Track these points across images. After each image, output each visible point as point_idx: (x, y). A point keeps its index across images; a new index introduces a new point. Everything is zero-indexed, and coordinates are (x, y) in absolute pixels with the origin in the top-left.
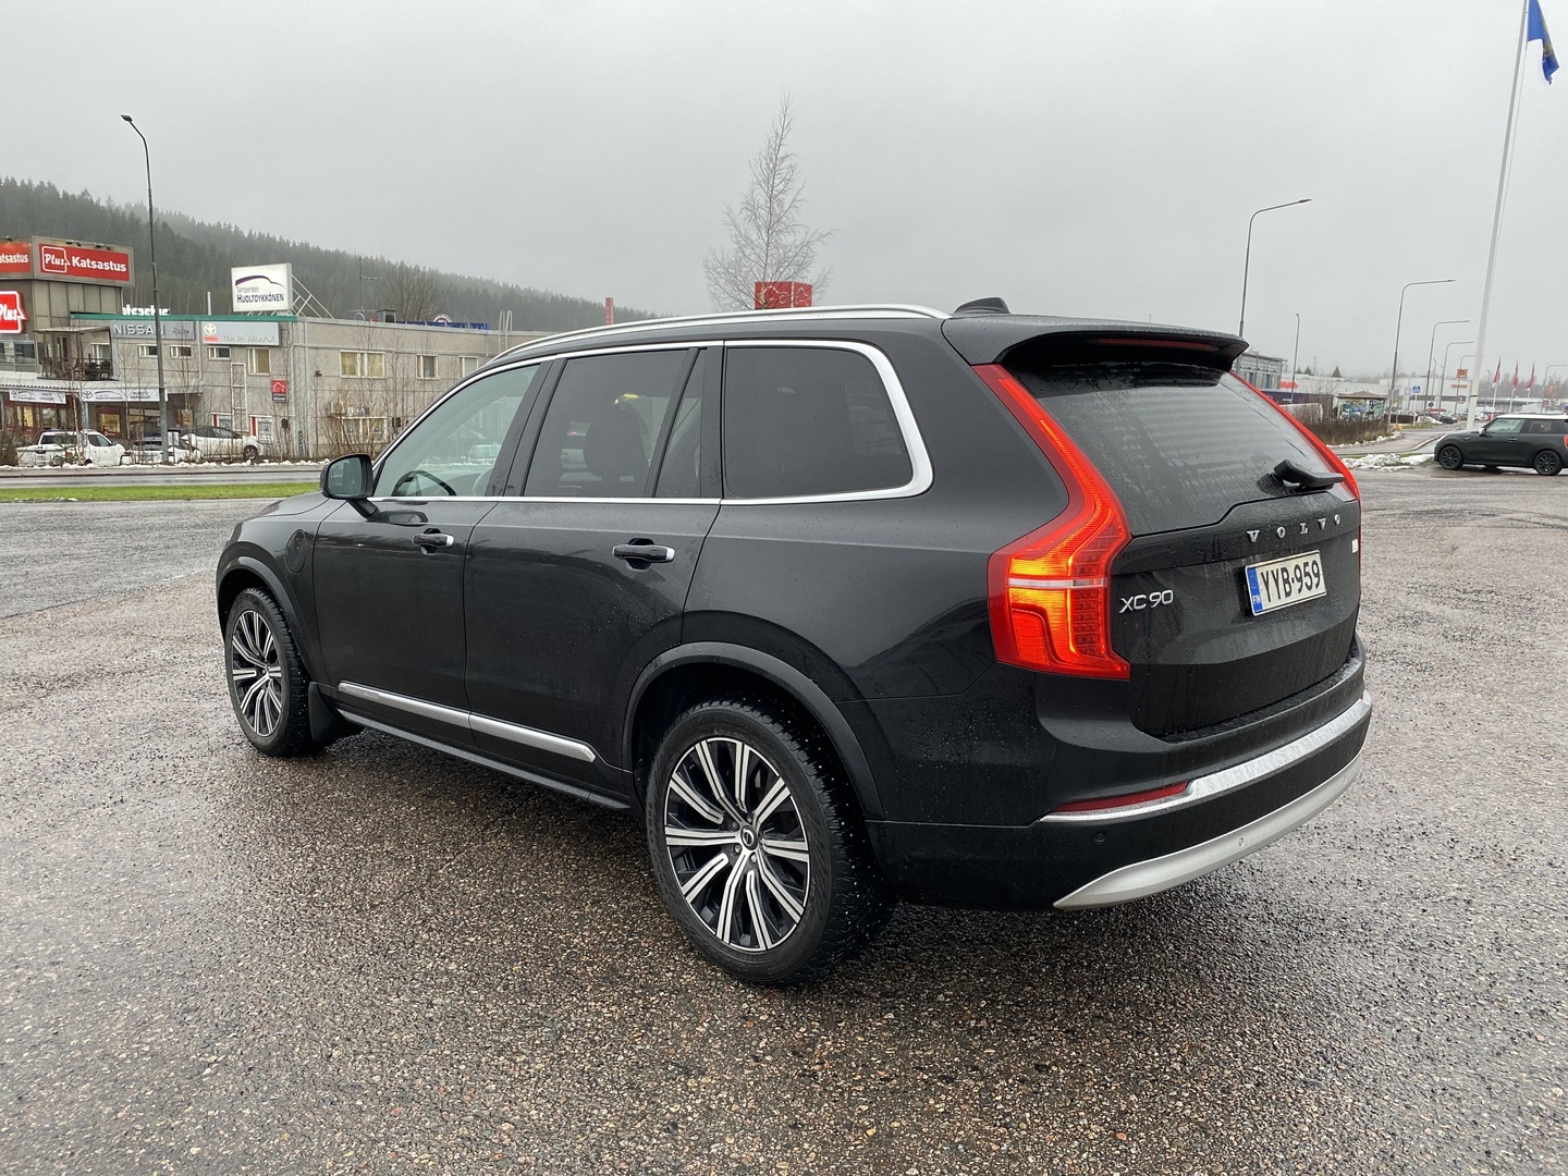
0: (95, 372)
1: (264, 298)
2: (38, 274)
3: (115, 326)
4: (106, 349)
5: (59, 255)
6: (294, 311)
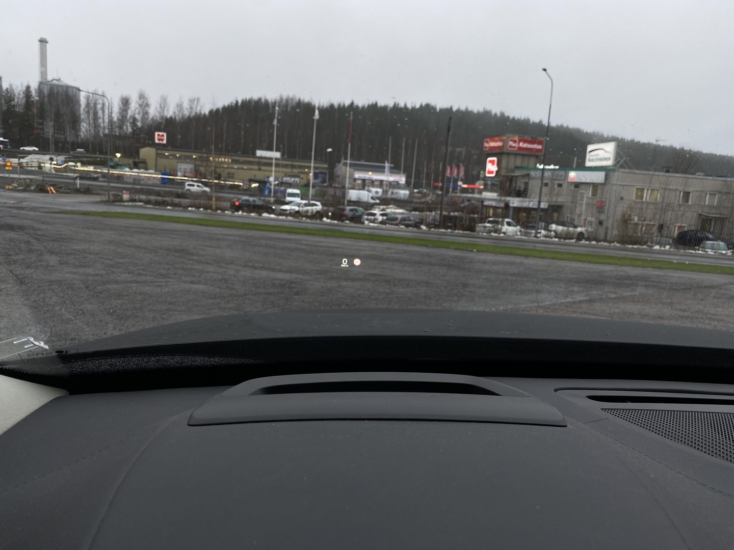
0: (520, 194)
1: (601, 160)
2: (505, 150)
3: (532, 173)
4: (526, 184)
5: (515, 142)
6: (615, 165)
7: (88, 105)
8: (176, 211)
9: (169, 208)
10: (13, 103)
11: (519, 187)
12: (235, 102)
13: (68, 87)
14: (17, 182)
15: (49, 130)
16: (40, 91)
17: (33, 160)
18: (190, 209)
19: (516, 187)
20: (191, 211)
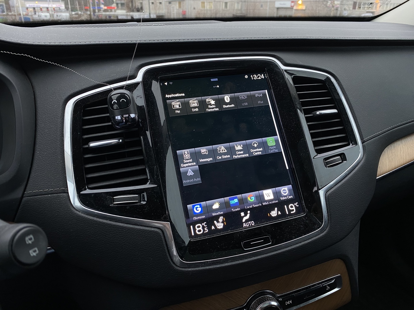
11: (138, 6)
19: (135, 6)
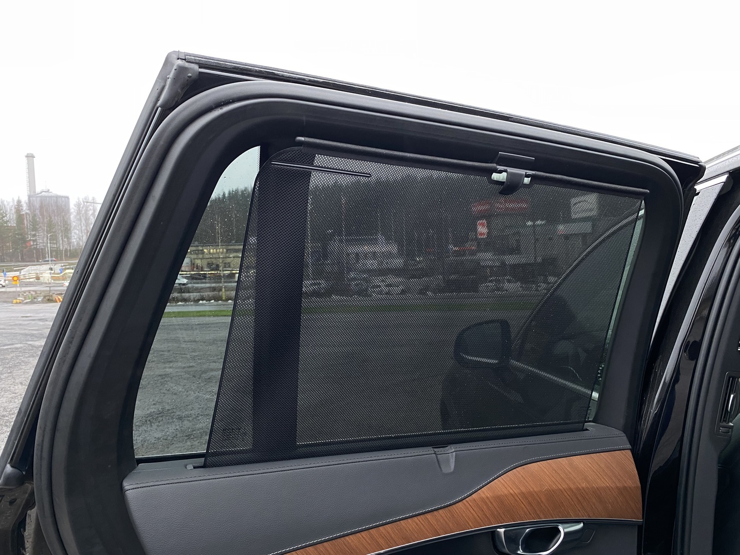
0: (513, 251)
1: (586, 211)
2: (492, 212)
6: (599, 214)
7: (79, 213)
8: (188, 305)
9: (180, 303)
10: (5, 219)
12: (222, 194)
13: (57, 197)
14: (23, 295)
15: (42, 241)
16: (30, 204)
17: (30, 272)
18: (201, 302)
20: (202, 305)
